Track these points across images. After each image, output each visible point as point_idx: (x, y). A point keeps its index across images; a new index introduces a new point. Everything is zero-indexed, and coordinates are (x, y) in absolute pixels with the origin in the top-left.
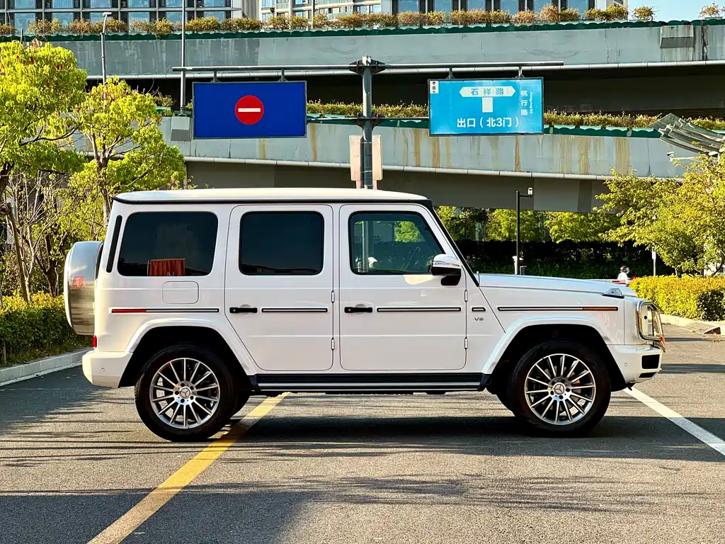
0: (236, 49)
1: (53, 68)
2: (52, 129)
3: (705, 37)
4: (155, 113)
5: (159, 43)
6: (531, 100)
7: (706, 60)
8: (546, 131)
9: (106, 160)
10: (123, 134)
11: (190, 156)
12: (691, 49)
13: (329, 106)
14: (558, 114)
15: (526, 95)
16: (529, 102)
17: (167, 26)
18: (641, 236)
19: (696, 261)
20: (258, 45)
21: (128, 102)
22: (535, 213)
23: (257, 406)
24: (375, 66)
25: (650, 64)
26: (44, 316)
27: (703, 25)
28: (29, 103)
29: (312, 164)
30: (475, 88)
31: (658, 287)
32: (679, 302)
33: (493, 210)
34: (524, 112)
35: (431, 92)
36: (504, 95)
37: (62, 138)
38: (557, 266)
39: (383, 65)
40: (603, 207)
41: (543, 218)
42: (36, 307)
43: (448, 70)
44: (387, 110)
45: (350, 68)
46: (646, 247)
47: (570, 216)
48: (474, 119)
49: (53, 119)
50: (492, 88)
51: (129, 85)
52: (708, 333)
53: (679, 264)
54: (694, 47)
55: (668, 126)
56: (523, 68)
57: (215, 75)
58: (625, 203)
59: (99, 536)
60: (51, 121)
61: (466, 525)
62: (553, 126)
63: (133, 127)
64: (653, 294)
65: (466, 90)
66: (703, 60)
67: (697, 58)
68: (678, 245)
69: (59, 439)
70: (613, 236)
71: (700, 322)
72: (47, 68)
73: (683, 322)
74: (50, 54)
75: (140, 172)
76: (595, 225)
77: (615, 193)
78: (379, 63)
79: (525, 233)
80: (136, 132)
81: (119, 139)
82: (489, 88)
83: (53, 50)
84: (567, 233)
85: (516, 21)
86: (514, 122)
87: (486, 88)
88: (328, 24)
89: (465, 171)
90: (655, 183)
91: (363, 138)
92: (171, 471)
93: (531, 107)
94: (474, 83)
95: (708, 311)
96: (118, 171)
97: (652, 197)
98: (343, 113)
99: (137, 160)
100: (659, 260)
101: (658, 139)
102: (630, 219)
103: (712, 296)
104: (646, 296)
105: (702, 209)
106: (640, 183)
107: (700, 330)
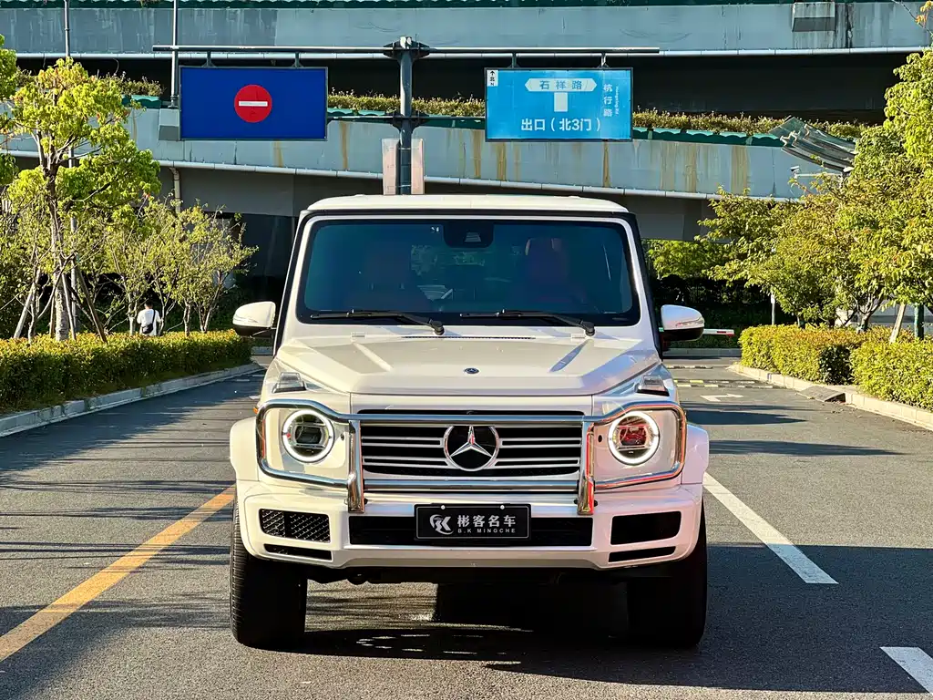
0: (245, 22)
3: (850, 18)
4: (119, 106)
5: (145, 14)
6: (616, 97)
7: (851, 47)
8: (636, 135)
9: (55, 167)
10: (78, 133)
11: (184, 160)
12: (832, 33)
13: (365, 99)
14: (659, 114)
15: (611, 90)
16: (614, 99)
18: (755, 273)
19: (821, 307)
20: (275, 18)
21: (84, 91)
23: (216, 494)
24: (417, 51)
25: (779, 52)
27: (849, 1)
29: (341, 173)
30: (544, 80)
31: (774, 340)
32: (798, 360)
34: (607, 113)
35: (489, 84)
36: (583, 90)
39: (426, 48)
40: (708, 236)
43: (511, 55)
44: (439, 106)
45: (385, 52)
46: (760, 288)
47: (681, 245)
48: (543, 121)
50: (566, 80)
51: (85, 69)
52: (829, 400)
53: (801, 310)
54: (835, 31)
55: (792, 134)
56: (607, 55)
57: (209, 55)
58: (735, 231)
62: (652, 130)
63: (90, 124)
64: (768, 349)
65: (534, 83)
66: (847, 47)
67: (839, 45)
68: (799, 287)
70: (719, 273)
71: (822, 385)
73: (801, 385)
75: (101, 183)
76: (712, 256)
77: (723, 219)
78: (424, 46)
80: (95, 131)
81: (74, 138)
82: (563, 80)
84: (676, 266)
86: (595, 125)
87: (560, 80)
89: (538, 186)
90: (774, 206)
91: (399, 142)
92: (73, 584)
93: (616, 106)
94: (544, 74)
95: (833, 372)
96: (71, 181)
97: (770, 224)
98: (383, 108)
99: (96, 167)
100: (777, 305)
101: (781, 149)
102: (741, 251)
103: (838, 353)
104: (759, 352)
105: (821, 243)
106: (754, 206)
107: (821, 397)
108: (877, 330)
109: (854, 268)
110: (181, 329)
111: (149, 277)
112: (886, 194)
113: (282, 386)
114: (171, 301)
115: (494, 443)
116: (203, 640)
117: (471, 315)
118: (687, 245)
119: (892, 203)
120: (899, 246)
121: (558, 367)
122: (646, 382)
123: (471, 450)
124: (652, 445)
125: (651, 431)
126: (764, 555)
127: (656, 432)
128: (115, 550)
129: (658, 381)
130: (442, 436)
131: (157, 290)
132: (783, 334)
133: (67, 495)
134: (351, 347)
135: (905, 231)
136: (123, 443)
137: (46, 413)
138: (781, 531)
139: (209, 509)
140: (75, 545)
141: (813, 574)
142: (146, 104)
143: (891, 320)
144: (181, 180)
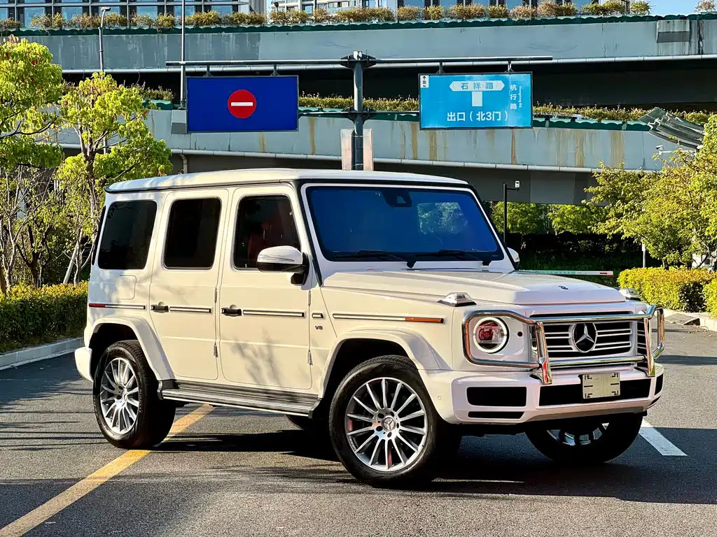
0: (236, 43)
1: (29, 63)
2: (31, 124)
3: (701, 32)
4: (141, 107)
5: (160, 38)
6: (520, 94)
7: (702, 54)
8: (536, 124)
9: (93, 153)
10: (109, 128)
11: (190, 149)
12: (687, 43)
13: (327, 100)
14: (554, 107)
15: (516, 89)
16: (518, 96)
17: (168, 20)
18: (628, 228)
19: (681, 253)
20: (259, 39)
21: (113, 96)
22: (538, 205)
24: (366, 61)
25: (647, 58)
26: (21, 308)
27: (700, 19)
28: (4, 98)
29: (310, 157)
30: (464, 82)
31: (645, 279)
32: (663, 294)
33: (495, 203)
34: (513, 106)
35: (422, 86)
36: (494, 89)
37: (38, 132)
38: (554, 257)
39: (373, 60)
40: (592, 200)
41: (546, 210)
42: (13, 298)
43: (438, 64)
44: (384, 104)
45: (341, 63)
46: (633, 239)
47: (572, 208)
48: (464, 113)
49: (31, 113)
50: (481, 82)
51: (115, 80)
52: (688, 324)
53: (665, 256)
54: (690, 41)
55: (656, 120)
56: (512, 62)
57: (208, 69)
58: (614, 196)
59: (10, 525)
60: (29, 115)
61: (371, 515)
62: (549, 120)
63: (118, 121)
64: (640, 286)
65: (457, 85)
66: (699, 54)
67: (693, 52)
68: (663, 238)
69: (8, 430)
70: (601, 229)
71: (682, 313)
72: (21, 63)
74: (26, 49)
75: (127, 165)
76: (597, 217)
77: (604, 186)
78: (370, 57)
79: (527, 225)
80: (122, 126)
81: (107, 132)
82: (478, 82)
83: (29, 45)
84: (570, 225)
85: (514, 15)
86: (503, 117)
87: (476, 82)
88: (329, 18)
89: (461, 164)
90: (643, 176)
91: (354, 131)
93: (520, 101)
94: (464, 78)
95: (690, 302)
96: (105, 164)
97: (640, 190)
98: (341, 106)
99: (123, 153)
100: (647, 252)
101: (649, 133)
102: (618, 211)
103: (694, 288)
104: (634, 287)
105: (679, 203)
106: (628, 177)
107: (681, 321)
118: (578, 208)
132: (652, 274)
141: (669, 450)
142: (161, 107)
144: (188, 163)
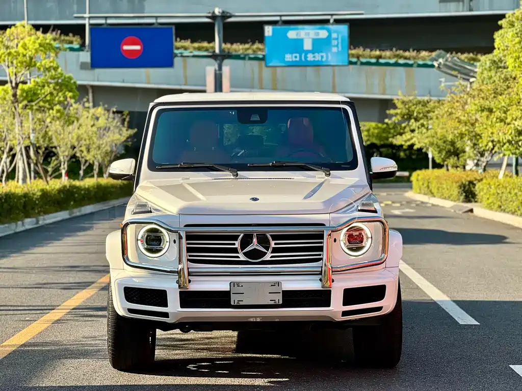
4: (54, 49)
6: (340, 40)
7: (472, 11)
8: (351, 63)
9: (17, 85)
10: (30, 64)
11: (94, 81)
12: (461, 3)
13: (196, 45)
14: (364, 50)
15: (337, 37)
16: (338, 42)
18: (419, 140)
19: (458, 159)
21: (32, 40)
24: (225, 16)
25: (432, 15)
29: (183, 87)
30: (298, 31)
31: (432, 178)
32: (445, 189)
34: (335, 50)
35: (266, 34)
36: (320, 37)
39: (229, 14)
40: (393, 119)
43: (279, 18)
44: (238, 48)
45: (207, 17)
46: (423, 149)
47: (376, 125)
48: (298, 55)
50: (311, 31)
51: (34, 28)
52: (465, 212)
53: (446, 161)
54: (463, 2)
55: (440, 60)
56: (334, 17)
57: (106, 21)
58: (408, 117)
62: (360, 60)
63: (36, 59)
64: (428, 183)
65: (292, 33)
67: (465, 10)
68: (446, 148)
70: (398, 141)
71: (460, 203)
73: (448, 204)
75: (44, 93)
77: (401, 109)
80: (39, 63)
81: (27, 68)
84: (374, 137)
86: (327, 57)
87: (307, 31)
90: (430, 102)
91: (216, 68)
92: (17, 330)
93: (340, 46)
94: (298, 28)
95: (466, 196)
96: (27, 93)
97: (428, 112)
98: (207, 50)
99: (41, 84)
100: (433, 159)
101: (434, 70)
102: (412, 128)
103: (469, 185)
104: (423, 184)
105: (459, 122)
106: (420, 102)
107: (460, 210)
108: (491, 171)
109: (478, 136)
110: (93, 176)
111: (74, 147)
112: (496, 93)
113: (137, 211)
114: (86, 161)
115: (269, 244)
116: (92, 367)
117: (255, 165)
118: (380, 125)
119: (500, 97)
120: (505, 123)
121: (308, 197)
122: (363, 205)
123: (255, 249)
124: (367, 244)
125: (366, 234)
126: (434, 306)
127: (370, 236)
128: (45, 309)
129: (370, 204)
130: (237, 240)
131: (78, 155)
132: (436, 174)
133: (19, 275)
134: (181, 186)
135: (508, 113)
136: (57, 243)
137: (13, 226)
138: (444, 292)
139: (102, 283)
140: (21, 306)
141: (465, 319)
142: (72, 49)
143: (499, 165)
144: (93, 92)
